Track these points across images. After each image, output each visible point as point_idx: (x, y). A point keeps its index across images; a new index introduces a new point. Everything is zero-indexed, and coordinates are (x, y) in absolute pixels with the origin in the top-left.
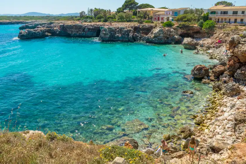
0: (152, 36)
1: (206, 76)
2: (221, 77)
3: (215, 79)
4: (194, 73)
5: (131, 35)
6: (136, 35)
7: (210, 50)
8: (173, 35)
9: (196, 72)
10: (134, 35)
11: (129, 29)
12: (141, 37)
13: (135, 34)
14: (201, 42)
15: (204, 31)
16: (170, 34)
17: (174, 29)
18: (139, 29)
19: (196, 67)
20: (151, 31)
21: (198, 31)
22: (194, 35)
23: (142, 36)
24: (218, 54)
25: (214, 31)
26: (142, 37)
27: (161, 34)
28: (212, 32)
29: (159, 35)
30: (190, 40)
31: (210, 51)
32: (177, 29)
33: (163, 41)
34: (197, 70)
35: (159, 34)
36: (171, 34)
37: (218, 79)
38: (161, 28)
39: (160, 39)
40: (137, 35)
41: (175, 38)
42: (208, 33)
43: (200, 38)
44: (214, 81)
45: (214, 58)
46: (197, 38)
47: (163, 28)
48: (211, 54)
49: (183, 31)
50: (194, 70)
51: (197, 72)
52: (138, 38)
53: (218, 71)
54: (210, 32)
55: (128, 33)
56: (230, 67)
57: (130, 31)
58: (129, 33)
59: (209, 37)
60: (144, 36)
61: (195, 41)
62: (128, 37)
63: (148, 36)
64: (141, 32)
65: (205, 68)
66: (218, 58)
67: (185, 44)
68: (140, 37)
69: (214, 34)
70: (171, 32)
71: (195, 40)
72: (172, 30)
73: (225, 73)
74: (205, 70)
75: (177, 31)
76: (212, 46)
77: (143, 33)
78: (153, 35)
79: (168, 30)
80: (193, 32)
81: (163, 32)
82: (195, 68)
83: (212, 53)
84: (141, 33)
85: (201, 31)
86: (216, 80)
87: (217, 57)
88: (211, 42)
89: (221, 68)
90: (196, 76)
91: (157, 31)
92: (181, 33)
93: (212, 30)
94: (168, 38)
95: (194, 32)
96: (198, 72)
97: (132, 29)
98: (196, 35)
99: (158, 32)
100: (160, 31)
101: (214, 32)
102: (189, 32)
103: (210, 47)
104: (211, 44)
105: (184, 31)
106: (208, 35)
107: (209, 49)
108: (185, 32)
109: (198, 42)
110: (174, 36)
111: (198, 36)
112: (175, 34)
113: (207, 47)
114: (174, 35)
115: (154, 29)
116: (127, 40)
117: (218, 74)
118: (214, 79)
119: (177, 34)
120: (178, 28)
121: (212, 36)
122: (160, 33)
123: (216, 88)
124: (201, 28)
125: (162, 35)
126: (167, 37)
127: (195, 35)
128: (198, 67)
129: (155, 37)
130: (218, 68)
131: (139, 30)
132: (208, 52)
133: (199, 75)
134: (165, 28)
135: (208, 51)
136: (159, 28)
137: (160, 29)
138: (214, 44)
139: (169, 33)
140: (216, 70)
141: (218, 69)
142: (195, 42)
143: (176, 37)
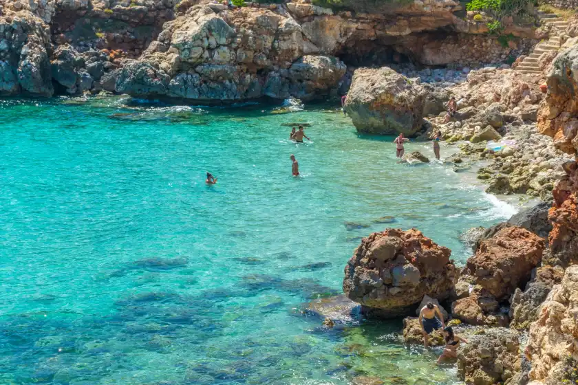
0: (164, 64)
1: (433, 295)
2: (517, 301)
3: (486, 313)
4: (357, 280)
5: (32, 54)
6: (63, 56)
7: (508, 135)
8: (297, 54)
9: (365, 277)
10: (50, 54)
11: (16, 18)
12: (100, 66)
13: (63, 48)
14: (460, 91)
15: (479, 21)
16: (273, 49)
17: (299, 18)
18: (88, 21)
19: (368, 245)
20: (161, 29)
21: (444, 25)
22: (422, 50)
23: (107, 64)
24: (548, 157)
25: (538, 26)
26: (107, 70)
27: (218, 46)
28: (527, 29)
29: (206, 54)
30: (384, 84)
31: (504, 144)
32: (315, 15)
33: (233, 91)
34: (374, 261)
35: (210, 49)
36: (284, 45)
37: (503, 309)
38: (216, 10)
39: (215, 80)
40: (77, 56)
41: (308, 68)
42: (503, 39)
43: (457, 69)
44: (481, 323)
45: (514, 186)
46: (443, 66)
47: (230, 14)
48: (509, 160)
49: (354, 26)
50: (358, 263)
51: (373, 276)
52: (83, 72)
53: (499, 265)
54: (516, 30)
55: (9, 42)
56: (566, 238)
57: (26, 28)
58: (20, 47)
59: (510, 61)
60: (122, 60)
61: (416, 86)
62: (14, 72)
63: (142, 59)
64: (101, 35)
65: (425, 249)
66: (542, 183)
67: (357, 106)
68: (91, 71)
69: (539, 40)
70: (278, 34)
71: (415, 79)
72: (286, 21)
73: (538, 271)
74: (420, 263)
75: (320, 27)
76: (516, 112)
77: (113, 44)
78: (174, 57)
79: (258, 26)
80: (420, 29)
81: (233, 36)
82: (360, 254)
83: (511, 153)
84: (100, 47)
85: (461, 25)
86: (492, 317)
87: (534, 175)
88: (512, 90)
89: (518, 243)
90: (371, 303)
91: (194, 29)
92: (343, 41)
93: (526, 17)
94: (262, 72)
95: (424, 32)
96: (381, 275)
97: (38, 20)
98: (437, 50)
99: (197, 37)
100: (209, 29)
101: (539, 30)
102: (389, 33)
103: (509, 119)
104: (513, 99)
105: (359, 25)
106: (506, 45)
107: (503, 133)
108: (371, 34)
109: (442, 93)
110: (299, 59)
111: (449, 53)
112: (305, 48)
113: (490, 122)
114: (301, 51)
115: (178, 21)
116: (9, 87)
117: (500, 279)
118: (480, 316)
119: (318, 47)
120: (321, 10)
121: (527, 52)
122: (213, 41)
123: (476, 367)
124: (458, 8)
125: (223, 55)
126: (255, 63)
127: (427, 51)
128: (377, 244)
129: (181, 67)
130: (501, 244)
131: (89, 27)
132: (492, 152)
133: (389, 295)
134: (243, 9)
135: (491, 145)
136: (207, 13)
137: (213, 15)
138: (527, 98)
139: (268, 41)
140: (488, 258)
141: (496, 249)
142: (420, 89)
143: (314, 62)
